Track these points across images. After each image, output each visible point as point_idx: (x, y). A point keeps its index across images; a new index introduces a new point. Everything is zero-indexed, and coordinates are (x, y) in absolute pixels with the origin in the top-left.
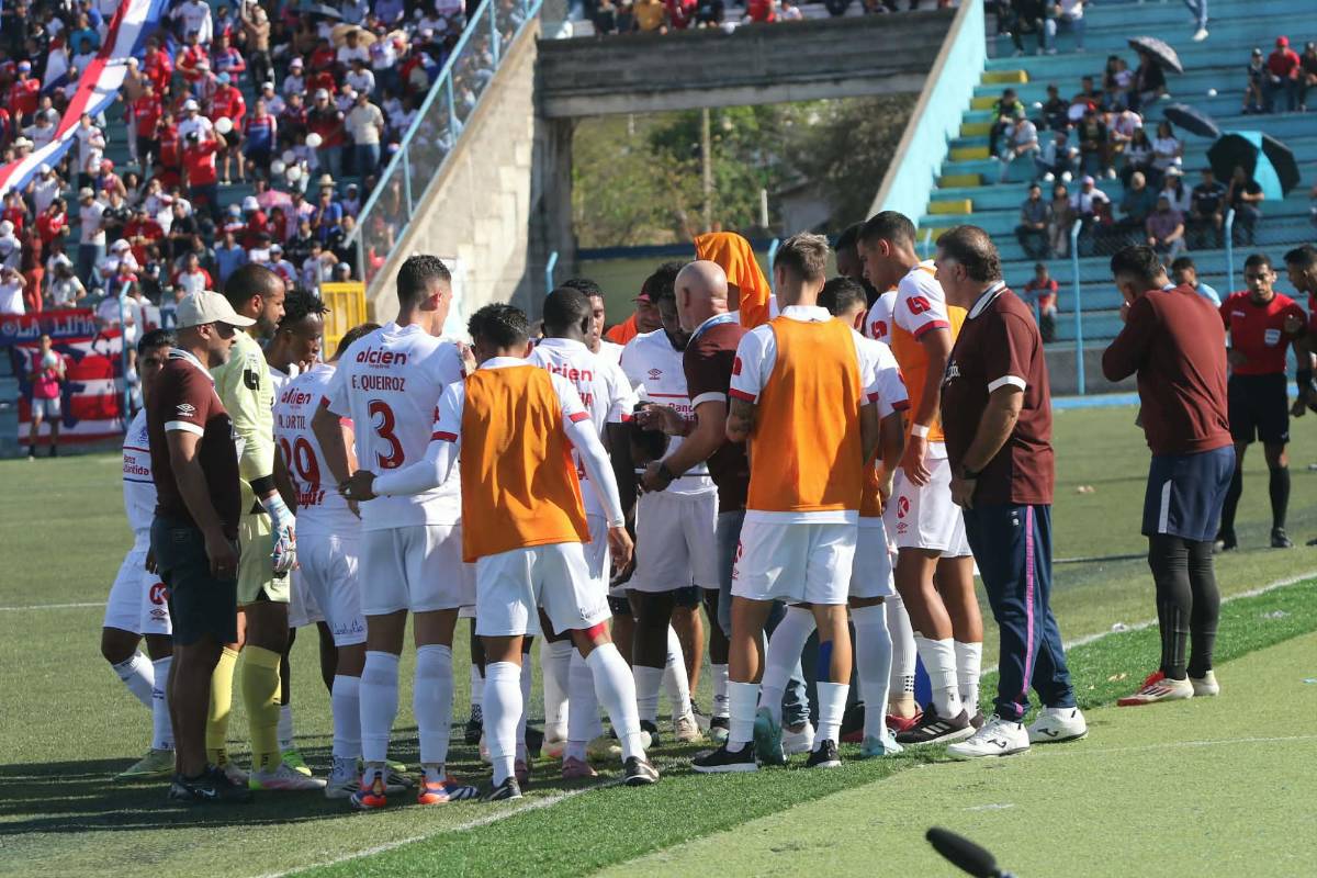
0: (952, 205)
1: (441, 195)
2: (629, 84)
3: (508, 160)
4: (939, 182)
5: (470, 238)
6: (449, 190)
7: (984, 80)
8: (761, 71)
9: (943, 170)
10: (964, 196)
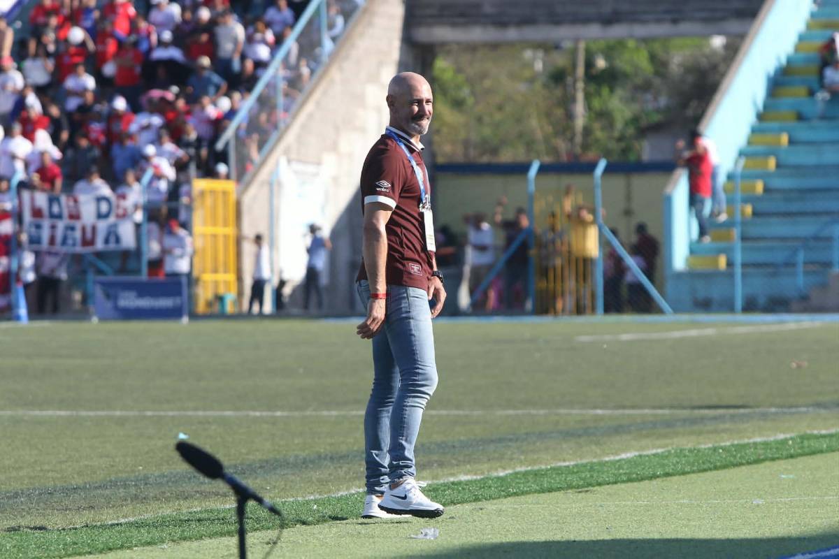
0: (769, 138)
1: (310, 107)
2: (486, 16)
3: (374, 78)
4: (760, 117)
5: (334, 147)
6: (318, 104)
7: (809, 27)
8: (607, 9)
9: (765, 106)
10: (781, 130)
